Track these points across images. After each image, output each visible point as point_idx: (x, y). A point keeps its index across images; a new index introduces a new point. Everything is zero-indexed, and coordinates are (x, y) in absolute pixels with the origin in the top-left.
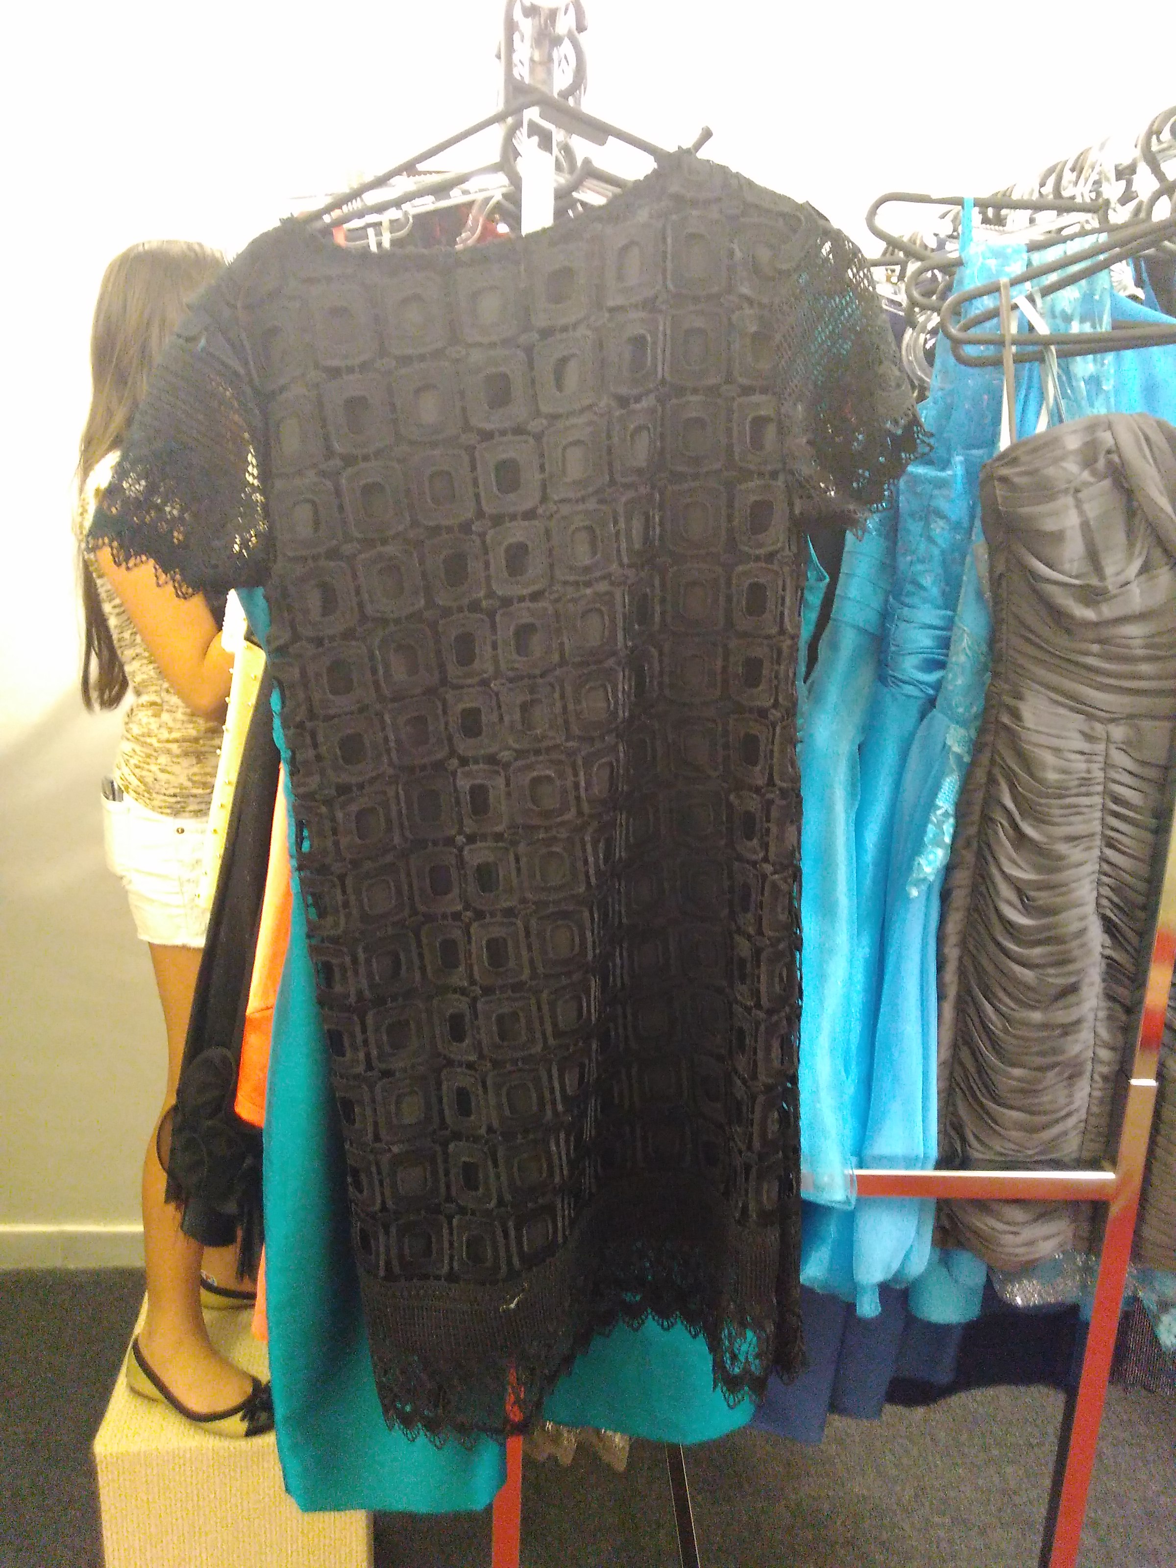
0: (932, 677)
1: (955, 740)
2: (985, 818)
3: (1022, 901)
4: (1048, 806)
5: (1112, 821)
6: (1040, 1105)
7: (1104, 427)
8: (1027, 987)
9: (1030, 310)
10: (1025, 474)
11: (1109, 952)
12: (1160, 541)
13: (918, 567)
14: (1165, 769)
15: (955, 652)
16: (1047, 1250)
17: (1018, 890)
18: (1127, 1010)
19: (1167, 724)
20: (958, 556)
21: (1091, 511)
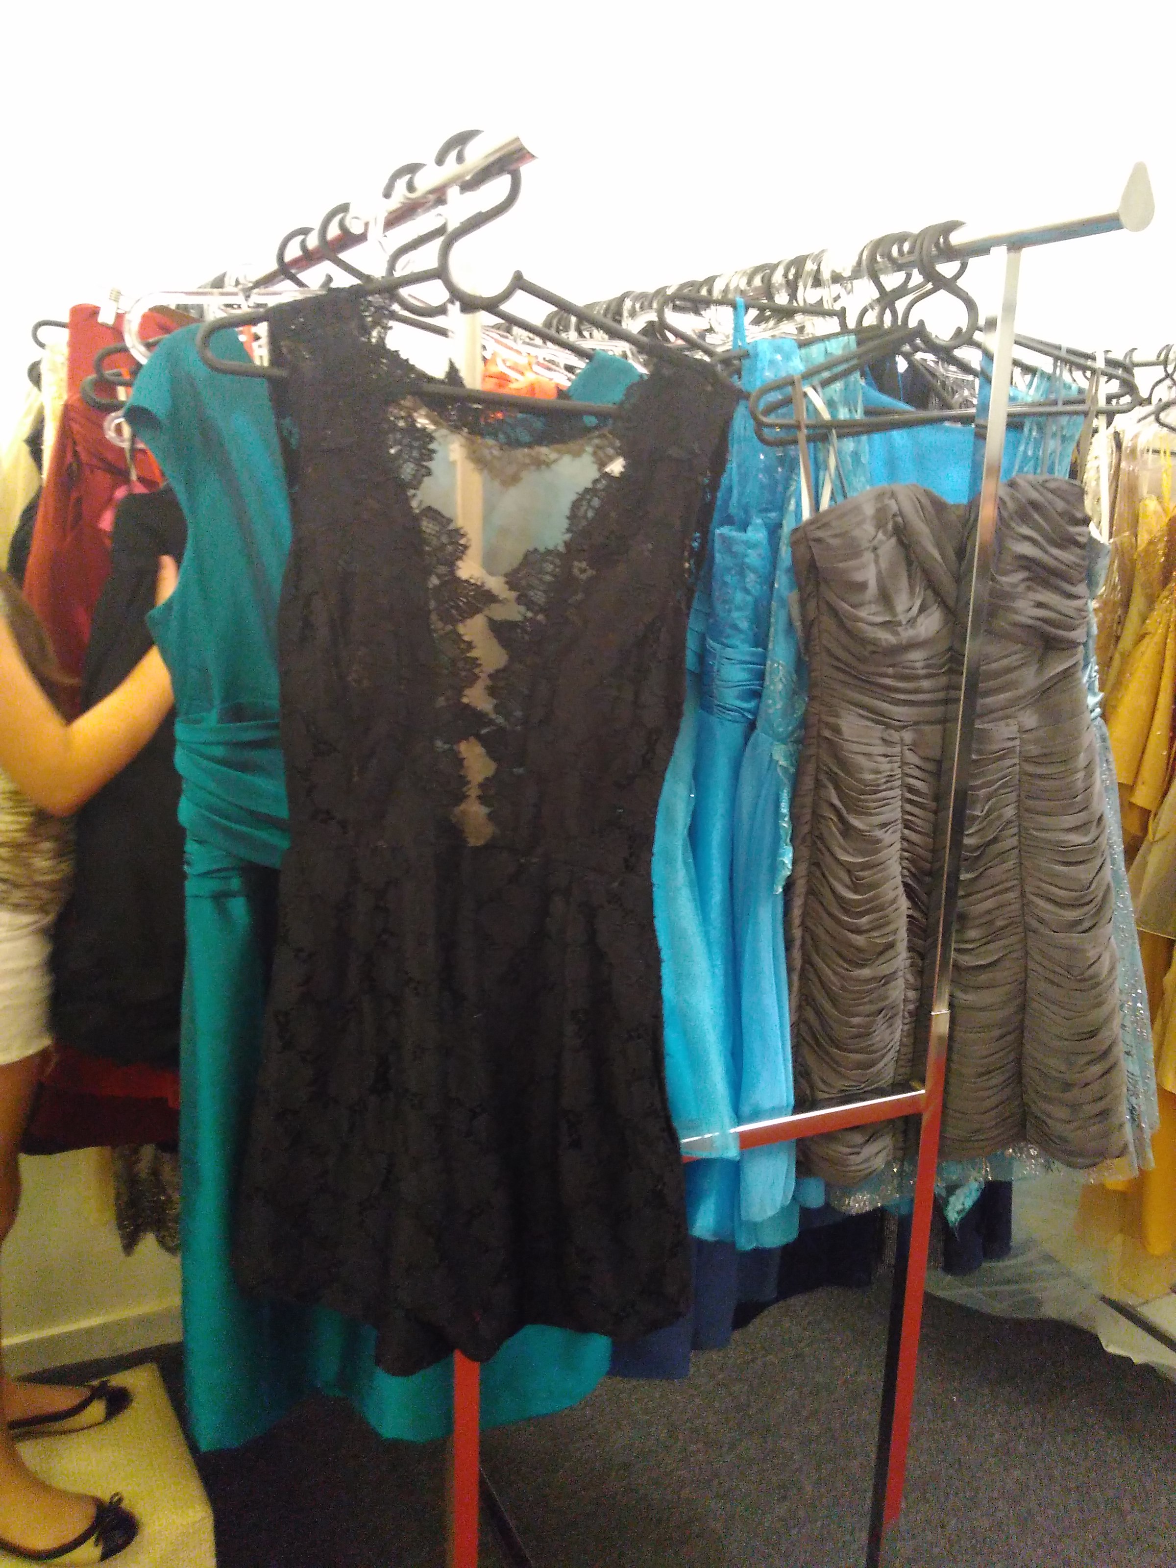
0: (751, 705)
1: (780, 755)
2: (817, 817)
3: (852, 880)
4: (866, 801)
5: (908, 807)
6: (873, 1045)
7: (888, 495)
8: (859, 950)
9: (817, 400)
10: (836, 536)
11: (911, 912)
12: (932, 585)
13: (736, 614)
14: (939, 763)
15: (772, 682)
16: (879, 1163)
17: (849, 871)
18: (922, 956)
19: (939, 727)
20: (765, 603)
21: (884, 564)
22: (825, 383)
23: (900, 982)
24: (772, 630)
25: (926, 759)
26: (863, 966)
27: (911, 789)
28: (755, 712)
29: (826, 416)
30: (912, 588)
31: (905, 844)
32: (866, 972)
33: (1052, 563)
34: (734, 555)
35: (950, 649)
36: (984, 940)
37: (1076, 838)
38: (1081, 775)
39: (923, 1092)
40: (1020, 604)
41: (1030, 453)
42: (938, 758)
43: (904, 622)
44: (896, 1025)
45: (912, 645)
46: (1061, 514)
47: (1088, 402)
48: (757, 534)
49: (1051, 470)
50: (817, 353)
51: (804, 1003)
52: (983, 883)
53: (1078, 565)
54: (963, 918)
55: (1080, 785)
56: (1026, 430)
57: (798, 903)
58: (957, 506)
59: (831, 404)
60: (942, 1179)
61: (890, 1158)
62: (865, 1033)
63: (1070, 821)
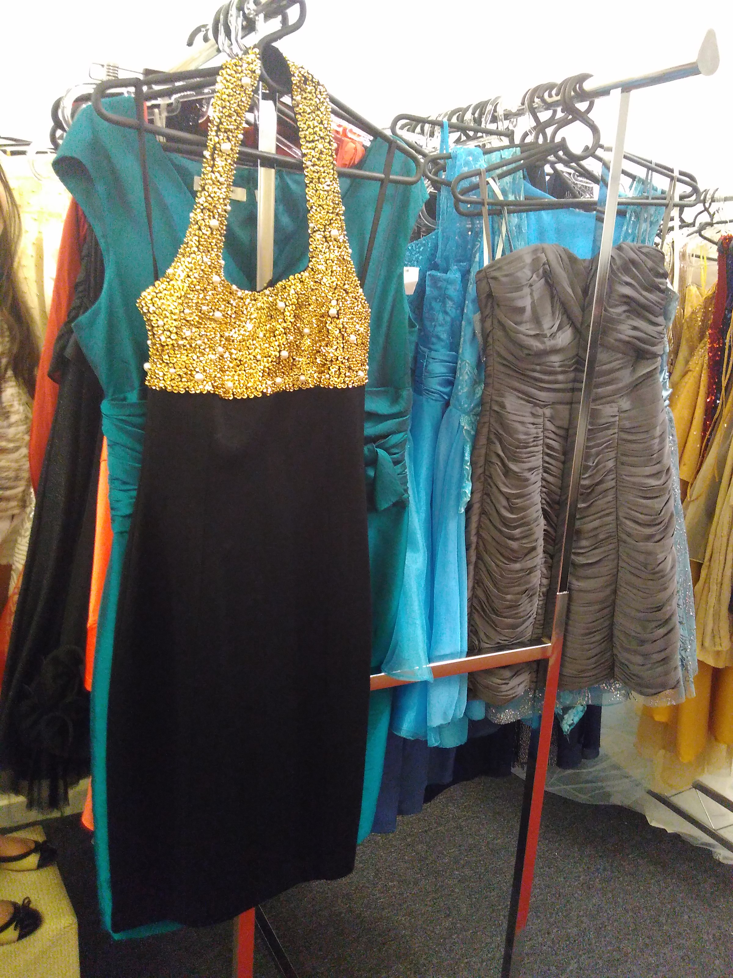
0: (447, 390)
1: (465, 422)
2: (488, 462)
3: (509, 504)
4: (520, 453)
5: (547, 459)
6: (519, 613)
7: (541, 251)
8: (513, 550)
9: (495, 187)
10: (506, 276)
11: (546, 527)
12: (566, 311)
13: (439, 329)
14: (567, 430)
15: (461, 374)
16: (520, 690)
17: (508, 499)
18: (552, 557)
19: (568, 407)
20: (458, 322)
21: (536, 296)
22: (501, 176)
23: (538, 573)
24: (462, 339)
25: (558, 427)
26: (515, 562)
27: (549, 447)
28: (450, 395)
29: (501, 198)
30: (553, 313)
31: (544, 483)
32: (517, 566)
33: (642, 300)
34: (440, 288)
35: (577, 355)
36: (593, 547)
37: (653, 482)
38: (657, 441)
39: (550, 644)
40: (622, 327)
41: (630, 231)
42: (566, 426)
43: (548, 335)
44: (535, 600)
45: (555, 351)
46: (651, 270)
47: (668, 198)
48: (454, 275)
49: (643, 241)
50: (495, 158)
51: (476, 586)
52: (593, 510)
53: (659, 303)
54: (579, 532)
55: (656, 447)
56: (628, 216)
57: (475, 519)
58: (584, 260)
59: (504, 192)
60: (560, 703)
61: (527, 688)
62: (515, 606)
63: (649, 470)
